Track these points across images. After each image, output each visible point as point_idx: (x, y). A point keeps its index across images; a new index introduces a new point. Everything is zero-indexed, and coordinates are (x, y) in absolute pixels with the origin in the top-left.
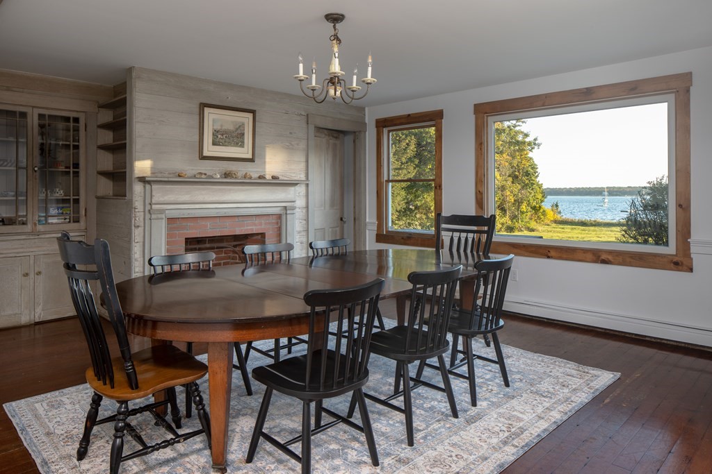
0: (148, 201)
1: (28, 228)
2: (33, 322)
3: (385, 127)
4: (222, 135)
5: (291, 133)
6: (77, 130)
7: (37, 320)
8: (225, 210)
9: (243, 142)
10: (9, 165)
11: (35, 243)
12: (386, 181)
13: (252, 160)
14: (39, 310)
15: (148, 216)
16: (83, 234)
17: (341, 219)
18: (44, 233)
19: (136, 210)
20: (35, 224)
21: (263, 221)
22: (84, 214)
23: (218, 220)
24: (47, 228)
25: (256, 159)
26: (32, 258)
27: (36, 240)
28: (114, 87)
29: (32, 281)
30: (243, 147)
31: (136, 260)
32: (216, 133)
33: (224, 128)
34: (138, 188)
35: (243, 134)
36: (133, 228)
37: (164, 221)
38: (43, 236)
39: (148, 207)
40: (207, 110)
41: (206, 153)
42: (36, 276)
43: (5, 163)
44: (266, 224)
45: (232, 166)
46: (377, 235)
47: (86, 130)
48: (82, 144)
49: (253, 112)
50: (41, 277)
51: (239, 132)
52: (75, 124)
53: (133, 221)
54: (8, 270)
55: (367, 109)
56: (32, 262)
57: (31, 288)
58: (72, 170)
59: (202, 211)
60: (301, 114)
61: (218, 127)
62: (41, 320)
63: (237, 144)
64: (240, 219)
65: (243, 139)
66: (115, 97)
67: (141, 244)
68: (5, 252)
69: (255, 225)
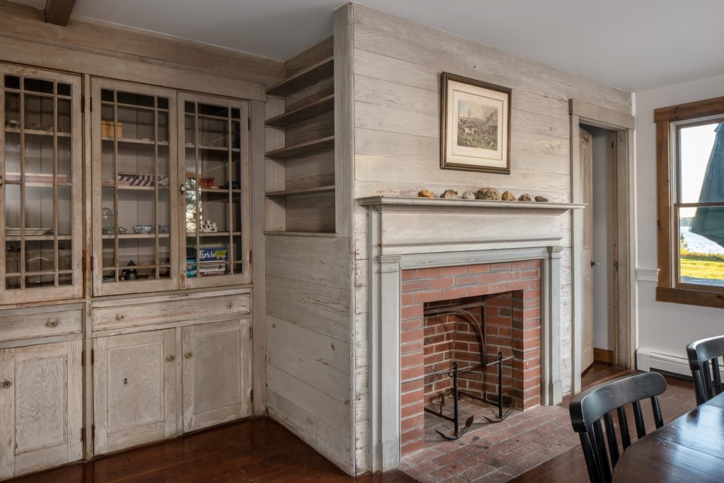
0: (375, 241)
1: (173, 283)
2: (181, 434)
3: (671, 120)
4: (470, 128)
5: (551, 129)
6: (237, 126)
7: (187, 430)
8: (478, 255)
9: (495, 141)
10: (143, 183)
11: (182, 306)
12: (675, 205)
13: (506, 171)
14: (189, 413)
15: (375, 268)
16: (248, 290)
17: (593, 264)
18: (197, 290)
19: (358, 257)
20: (183, 277)
21: (520, 270)
22: (249, 261)
23: (465, 269)
24: (199, 282)
25: (512, 170)
26: (179, 331)
27: (184, 303)
28: (286, 62)
29: (179, 368)
30: (496, 149)
31: (357, 344)
32: (462, 123)
33: (472, 116)
34: (359, 218)
35: (496, 128)
36: (353, 288)
37: (398, 273)
38: (193, 296)
39: (375, 252)
40: (452, 85)
41: (450, 159)
42: (184, 359)
43: (137, 181)
44: (524, 275)
45: (484, 181)
46: (658, 289)
47: (249, 130)
48: (244, 150)
49: (508, 91)
50: (192, 360)
51: (491, 123)
52: (234, 119)
53: (353, 276)
54: (145, 352)
55: (633, 95)
56: (178, 337)
57: (178, 379)
58: (231, 191)
59: (452, 256)
60: (562, 100)
61: (465, 115)
62: (192, 430)
63: (489, 143)
64: (494, 268)
65: (496, 136)
66: (288, 76)
67: (365, 315)
68: (140, 322)
69: (512, 278)
